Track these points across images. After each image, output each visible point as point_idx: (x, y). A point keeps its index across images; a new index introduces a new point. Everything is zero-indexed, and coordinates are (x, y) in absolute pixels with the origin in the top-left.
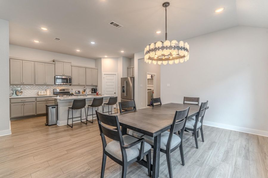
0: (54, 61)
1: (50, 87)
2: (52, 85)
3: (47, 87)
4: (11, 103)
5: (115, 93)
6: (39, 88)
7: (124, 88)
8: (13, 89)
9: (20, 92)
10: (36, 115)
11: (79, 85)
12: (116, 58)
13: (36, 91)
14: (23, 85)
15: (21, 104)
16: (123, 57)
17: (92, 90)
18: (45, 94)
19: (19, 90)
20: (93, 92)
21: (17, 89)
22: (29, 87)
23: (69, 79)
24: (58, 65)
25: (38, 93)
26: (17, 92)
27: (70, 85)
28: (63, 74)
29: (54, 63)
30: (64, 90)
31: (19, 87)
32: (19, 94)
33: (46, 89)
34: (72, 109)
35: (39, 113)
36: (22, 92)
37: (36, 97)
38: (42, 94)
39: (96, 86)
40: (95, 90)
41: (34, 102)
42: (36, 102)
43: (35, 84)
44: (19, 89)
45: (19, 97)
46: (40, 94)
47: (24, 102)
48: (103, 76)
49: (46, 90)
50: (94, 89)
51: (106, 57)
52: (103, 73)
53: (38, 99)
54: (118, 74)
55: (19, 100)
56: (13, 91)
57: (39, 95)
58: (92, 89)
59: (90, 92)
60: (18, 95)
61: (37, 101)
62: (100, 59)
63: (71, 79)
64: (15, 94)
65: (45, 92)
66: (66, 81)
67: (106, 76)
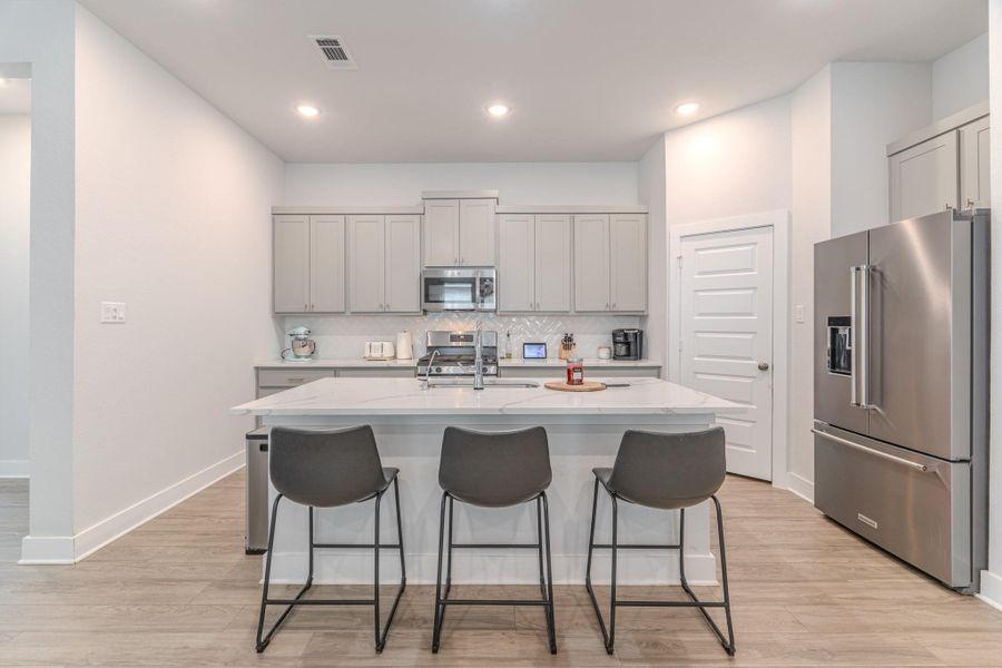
5: (764, 368)
7: (842, 331)
11: (535, 312)
14: (313, 314)
17: (615, 343)
19: (303, 337)
20: (622, 350)
21: (296, 331)
27: (492, 312)
28: (456, 256)
30: (468, 337)
31: (299, 325)
32: (302, 352)
39: (643, 316)
40: (631, 339)
43: (348, 311)
44: (303, 330)
46: (367, 354)
48: (675, 247)
50: (626, 335)
51: (688, 109)
52: (674, 229)
54: (790, 217)
58: (614, 335)
59: (604, 353)
60: (299, 357)
62: (656, 145)
67: (697, 250)
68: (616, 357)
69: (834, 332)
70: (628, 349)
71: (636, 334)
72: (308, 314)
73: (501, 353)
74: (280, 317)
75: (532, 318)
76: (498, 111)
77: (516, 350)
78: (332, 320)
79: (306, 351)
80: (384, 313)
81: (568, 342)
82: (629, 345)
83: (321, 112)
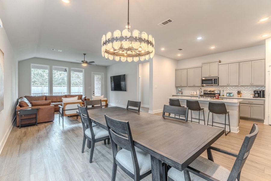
70: (259, 95)
71: (260, 91)
72: (181, 87)
73: (221, 94)
74: (177, 87)
75: (230, 87)
77: (225, 94)
78: (185, 88)
79: (180, 93)
80: (194, 86)
81: (239, 93)
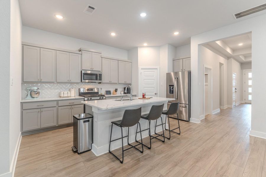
0: (80, 51)
1: (76, 85)
2: (77, 83)
3: (71, 87)
4: (22, 110)
5: (156, 94)
6: (61, 86)
7: (172, 87)
8: (27, 89)
9: (36, 93)
10: (57, 126)
11: (110, 83)
12: (158, 47)
13: (57, 91)
14: (41, 82)
15: (38, 110)
16: (169, 44)
18: (69, 95)
19: (36, 90)
21: (32, 88)
22: (49, 86)
23: (99, 74)
24: (85, 55)
25: (60, 93)
26: (33, 93)
27: (100, 83)
29: (80, 53)
30: (92, 90)
31: (35, 86)
32: (35, 96)
33: (69, 88)
34: (121, 126)
35: (61, 123)
36: (39, 93)
37: (58, 101)
38: (65, 95)
39: (130, 84)
40: (129, 89)
41: (55, 107)
42: (57, 107)
43: (56, 82)
44: (36, 88)
45: (35, 100)
46: (62, 95)
47: (41, 107)
48: (140, 71)
49: (70, 90)
52: (140, 67)
53: (60, 103)
54: (160, 67)
55: (35, 106)
56: (28, 92)
57: (61, 97)
58: (125, 88)
59: (122, 93)
60: (33, 98)
61: (59, 106)
62: (135, 49)
63: (101, 75)
64: (30, 97)
65: (69, 92)
66: (94, 77)
67: (144, 72)
68: (125, 93)
69: (170, 87)
76: (113, 34)
82: (128, 91)
83: (64, 17)
